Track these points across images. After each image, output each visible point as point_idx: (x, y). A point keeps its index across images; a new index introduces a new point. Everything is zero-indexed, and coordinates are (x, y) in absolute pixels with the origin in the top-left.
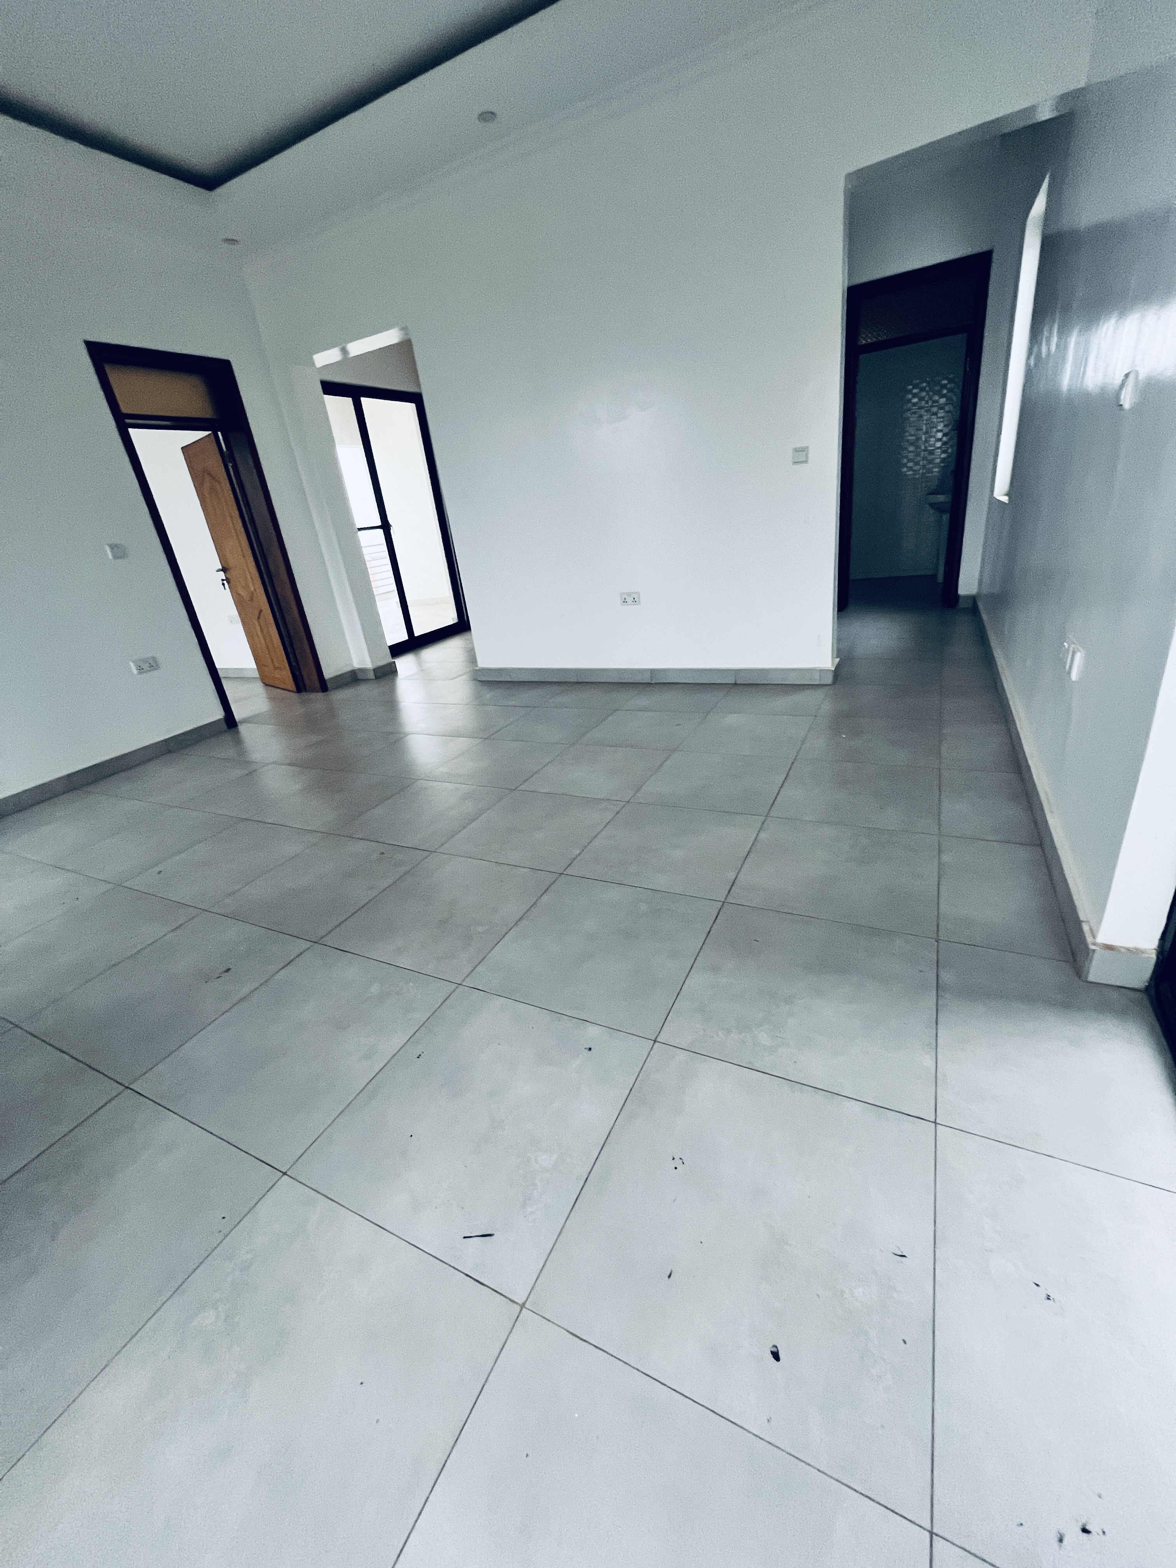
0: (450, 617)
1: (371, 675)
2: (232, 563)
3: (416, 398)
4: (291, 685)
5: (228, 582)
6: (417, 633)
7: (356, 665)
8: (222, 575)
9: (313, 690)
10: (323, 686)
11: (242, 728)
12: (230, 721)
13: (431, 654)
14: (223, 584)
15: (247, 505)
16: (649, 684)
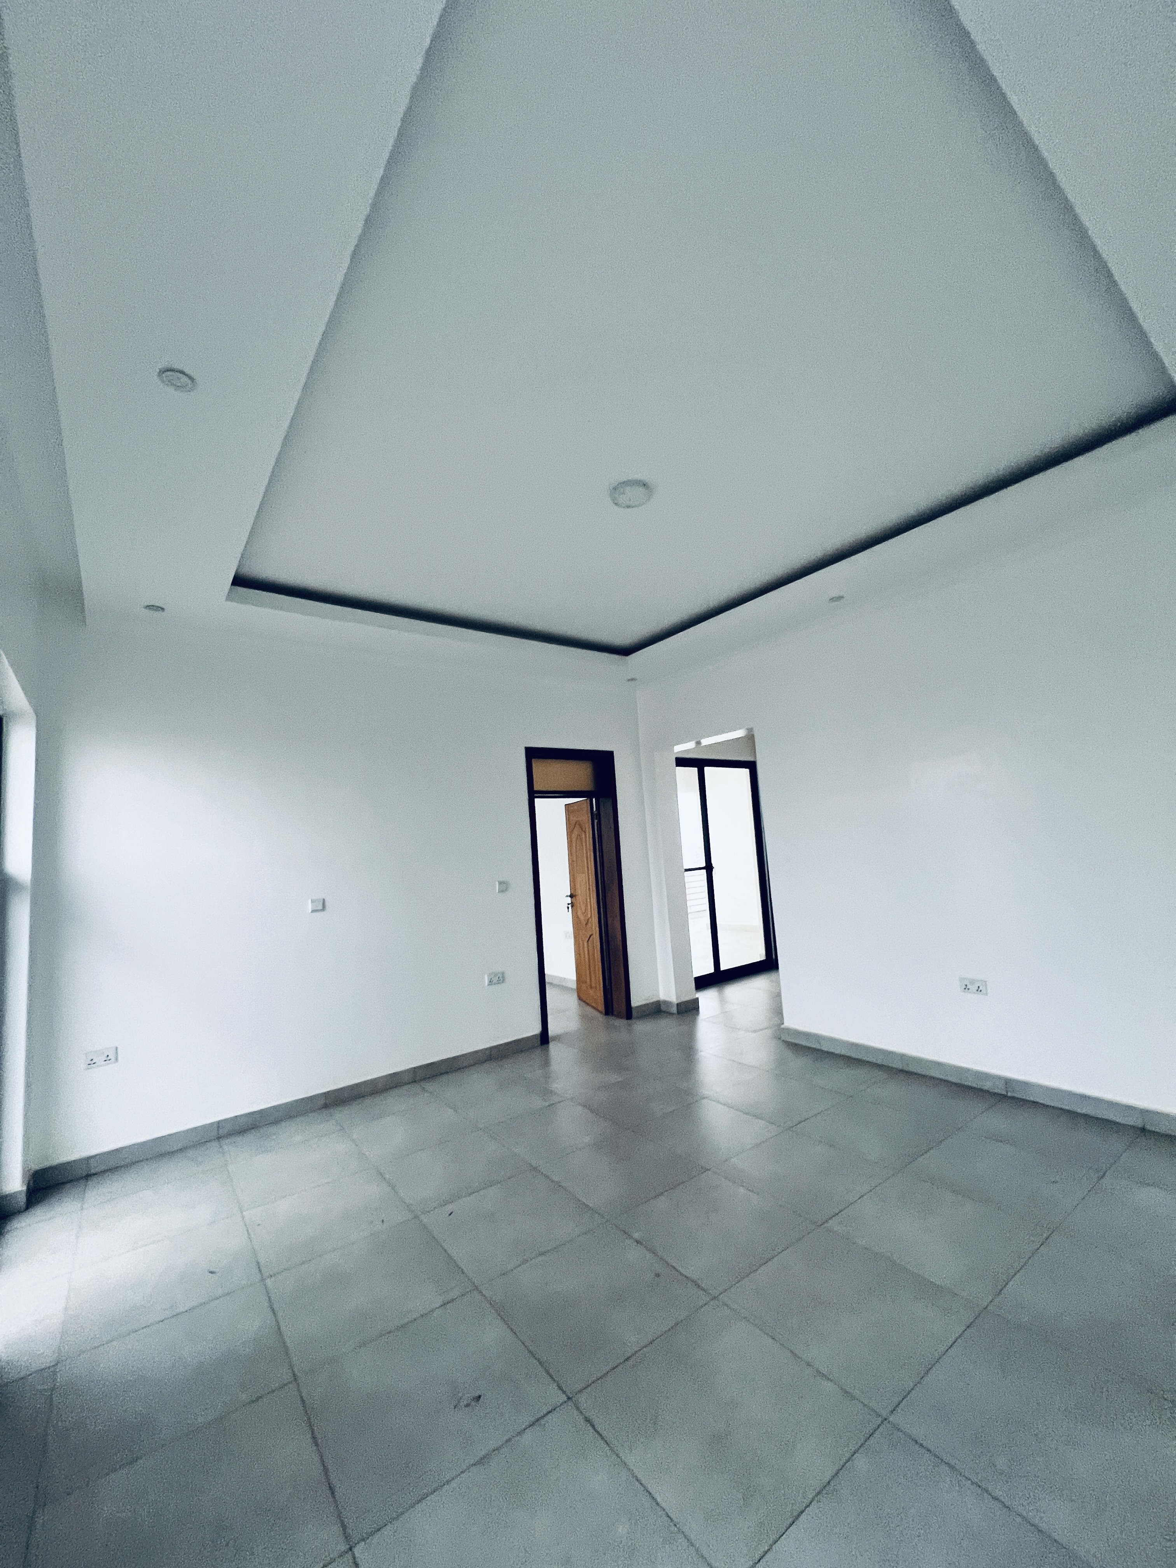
0: (758, 954)
1: (674, 1010)
2: (579, 892)
3: (751, 766)
4: (601, 1006)
5: (572, 907)
6: (724, 967)
7: (662, 997)
8: (569, 900)
9: (619, 1016)
10: (628, 1013)
11: (552, 1046)
12: (544, 1038)
13: (735, 991)
14: (568, 908)
15: (601, 851)
16: (1004, 1097)
